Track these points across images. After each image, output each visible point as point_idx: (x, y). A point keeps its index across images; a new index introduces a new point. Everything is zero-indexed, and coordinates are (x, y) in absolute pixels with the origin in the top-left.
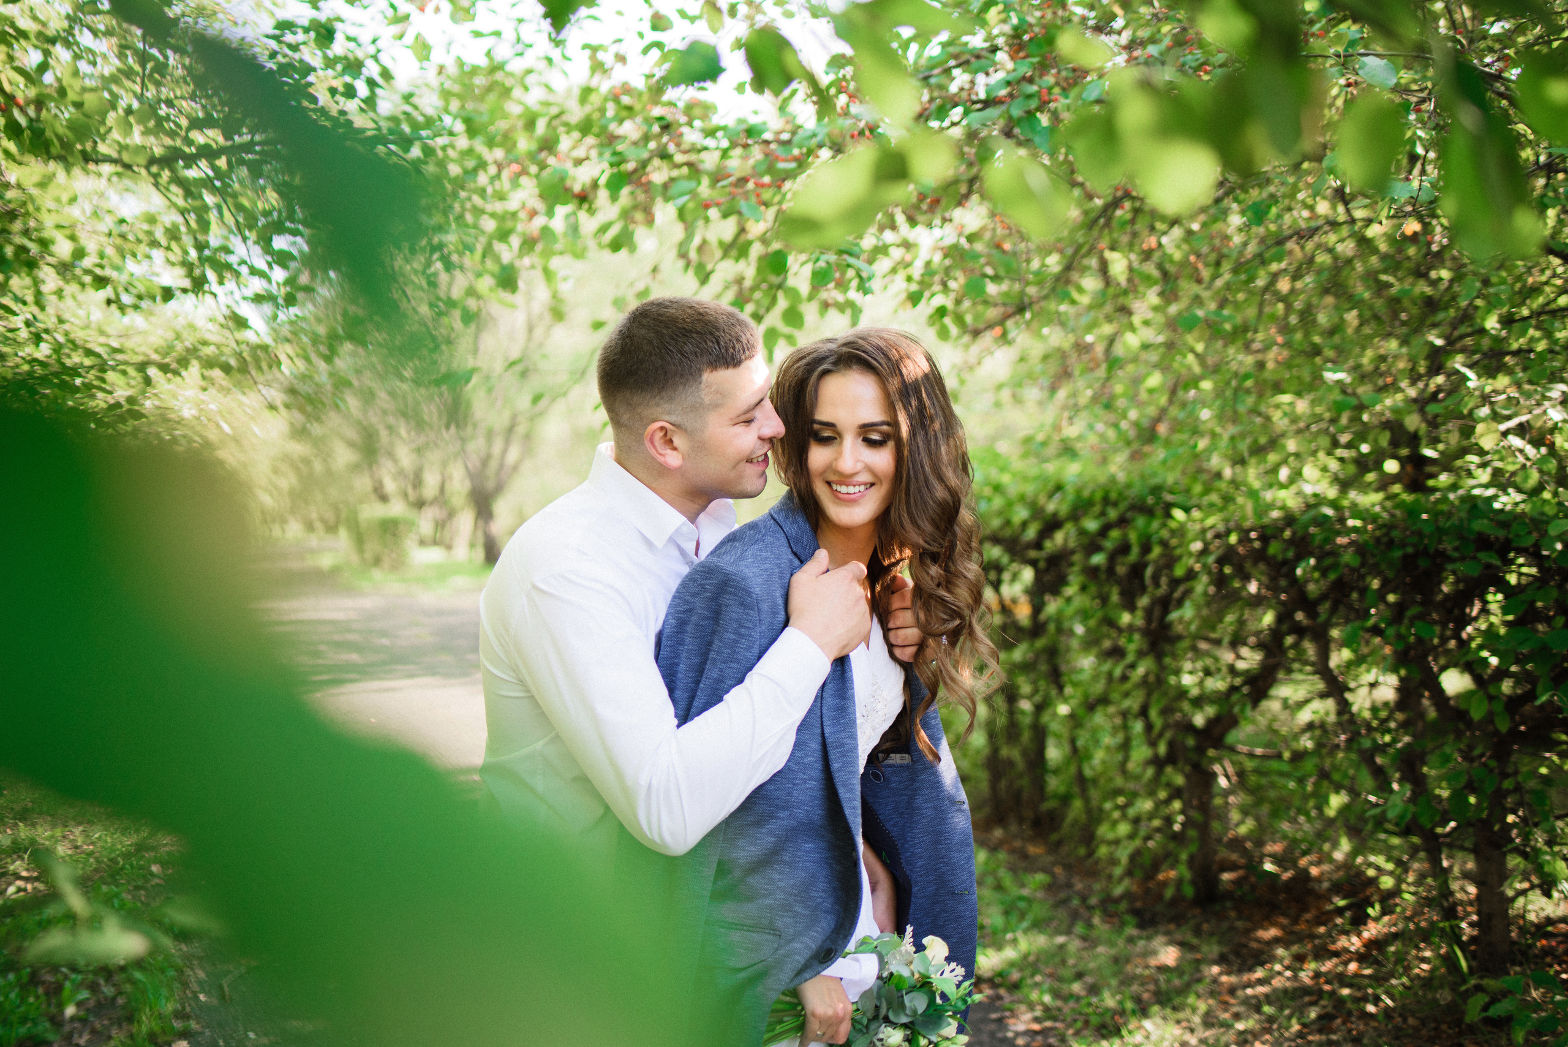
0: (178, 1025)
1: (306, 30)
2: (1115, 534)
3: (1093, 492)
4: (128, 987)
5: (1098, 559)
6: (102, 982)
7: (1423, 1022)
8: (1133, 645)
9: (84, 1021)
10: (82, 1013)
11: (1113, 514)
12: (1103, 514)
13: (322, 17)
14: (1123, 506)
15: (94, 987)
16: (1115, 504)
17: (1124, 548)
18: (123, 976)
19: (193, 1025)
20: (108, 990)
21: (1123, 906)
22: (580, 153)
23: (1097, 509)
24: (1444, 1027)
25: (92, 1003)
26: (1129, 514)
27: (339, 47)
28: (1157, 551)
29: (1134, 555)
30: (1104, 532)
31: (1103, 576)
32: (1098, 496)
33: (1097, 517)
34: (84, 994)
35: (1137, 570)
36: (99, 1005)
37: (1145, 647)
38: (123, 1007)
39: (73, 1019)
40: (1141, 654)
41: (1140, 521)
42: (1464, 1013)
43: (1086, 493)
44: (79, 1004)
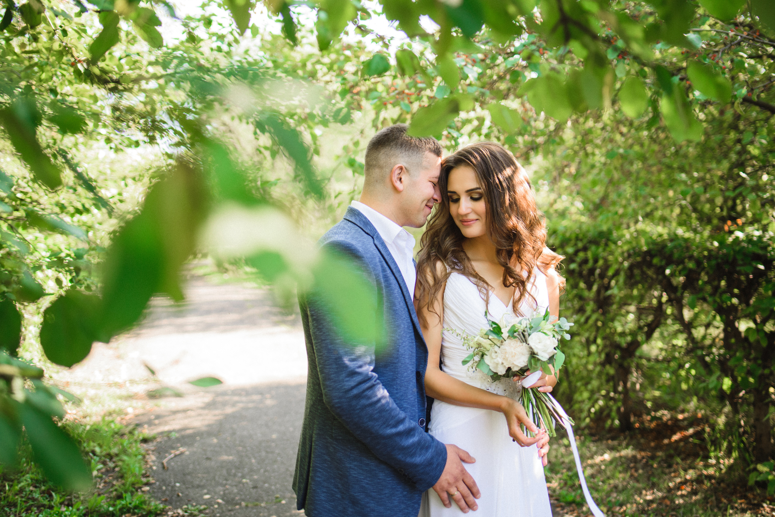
0: (144, 480)
1: (199, 20)
2: (581, 255)
3: (571, 234)
4: (120, 463)
5: (573, 266)
6: (108, 460)
7: (728, 485)
8: (590, 307)
9: (101, 478)
10: (100, 475)
11: (580, 245)
12: (576, 245)
13: (207, 14)
14: (585, 241)
15: (104, 463)
16: (581, 240)
17: (585, 261)
18: (118, 458)
19: (151, 480)
20: (111, 465)
21: (586, 431)
22: (327, 78)
23: (573, 242)
24: (738, 488)
25: (104, 470)
26: (588, 245)
27: (214, 28)
28: (601, 262)
29: (590, 264)
30: (576, 253)
31: (576, 275)
32: (573, 236)
33: (573, 246)
34: (100, 466)
35: (592, 271)
36: (107, 471)
37: (595, 307)
38: (119, 472)
39: (96, 477)
40: (594, 311)
41: (593, 248)
42: (747, 481)
43: (568, 235)
44: (98, 470)
